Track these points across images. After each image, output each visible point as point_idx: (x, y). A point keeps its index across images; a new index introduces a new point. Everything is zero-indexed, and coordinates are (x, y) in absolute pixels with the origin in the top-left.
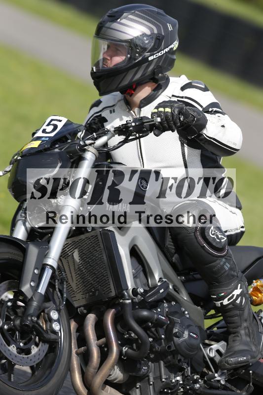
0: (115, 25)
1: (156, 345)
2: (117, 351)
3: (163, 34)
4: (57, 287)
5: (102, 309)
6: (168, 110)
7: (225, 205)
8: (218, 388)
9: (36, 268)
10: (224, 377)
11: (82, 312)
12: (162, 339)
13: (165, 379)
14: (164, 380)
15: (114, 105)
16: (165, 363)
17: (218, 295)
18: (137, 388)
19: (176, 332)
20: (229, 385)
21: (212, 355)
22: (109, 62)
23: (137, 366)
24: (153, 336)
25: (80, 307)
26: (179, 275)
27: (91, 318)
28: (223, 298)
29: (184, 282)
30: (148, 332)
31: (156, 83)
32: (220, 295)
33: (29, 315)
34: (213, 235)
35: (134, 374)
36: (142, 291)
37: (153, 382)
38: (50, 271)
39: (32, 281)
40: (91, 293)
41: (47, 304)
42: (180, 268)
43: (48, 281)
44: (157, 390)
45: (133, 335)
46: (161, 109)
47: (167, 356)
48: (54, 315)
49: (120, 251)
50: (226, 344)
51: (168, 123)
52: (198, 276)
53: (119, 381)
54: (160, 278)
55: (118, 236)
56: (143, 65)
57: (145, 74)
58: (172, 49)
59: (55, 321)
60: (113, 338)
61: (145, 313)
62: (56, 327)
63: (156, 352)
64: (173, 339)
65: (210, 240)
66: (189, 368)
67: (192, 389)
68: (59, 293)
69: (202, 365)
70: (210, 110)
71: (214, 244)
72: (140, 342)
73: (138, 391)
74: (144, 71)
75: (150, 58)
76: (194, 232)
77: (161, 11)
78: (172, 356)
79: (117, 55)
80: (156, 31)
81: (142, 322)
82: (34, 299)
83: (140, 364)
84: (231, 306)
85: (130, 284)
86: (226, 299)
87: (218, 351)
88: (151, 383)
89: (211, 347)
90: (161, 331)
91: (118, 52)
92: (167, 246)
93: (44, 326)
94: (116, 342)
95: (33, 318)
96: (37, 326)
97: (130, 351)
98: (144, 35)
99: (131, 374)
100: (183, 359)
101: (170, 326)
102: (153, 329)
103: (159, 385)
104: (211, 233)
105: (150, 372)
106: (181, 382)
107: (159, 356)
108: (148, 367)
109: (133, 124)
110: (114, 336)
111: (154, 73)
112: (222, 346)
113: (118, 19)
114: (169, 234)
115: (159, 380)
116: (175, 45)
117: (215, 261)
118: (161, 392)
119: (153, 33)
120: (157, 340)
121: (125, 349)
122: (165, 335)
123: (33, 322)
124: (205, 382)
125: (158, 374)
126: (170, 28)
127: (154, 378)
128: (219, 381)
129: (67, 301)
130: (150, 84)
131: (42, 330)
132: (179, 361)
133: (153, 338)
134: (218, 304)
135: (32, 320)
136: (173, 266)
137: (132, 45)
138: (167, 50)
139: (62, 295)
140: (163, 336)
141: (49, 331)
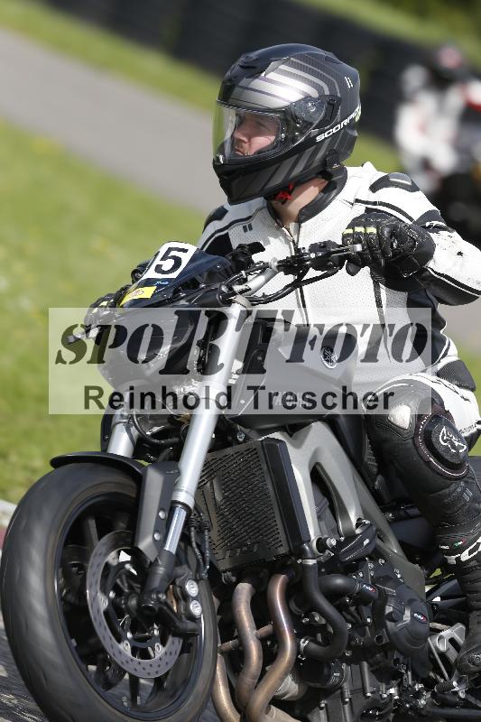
0: (257, 83)
1: (356, 635)
2: (292, 647)
3: (339, 95)
4: (193, 539)
5: (262, 575)
6: (372, 230)
7: (452, 386)
8: (453, 705)
9: (161, 509)
10: (464, 686)
11: (228, 580)
12: (367, 624)
13: (372, 693)
14: (369, 694)
15: (249, 218)
16: (370, 665)
17: (451, 545)
18: (322, 709)
19: (391, 613)
20: (472, 700)
21: (443, 647)
22: (246, 146)
23: (323, 671)
24: (353, 620)
25: (225, 572)
26: (384, 510)
27: (244, 591)
28: (461, 550)
29: (390, 523)
30: (344, 613)
31: (327, 179)
32: (456, 545)
33: (152, 591)
34: (445, 441)
35: (318, 685)
36: (334, 542)
37: (350, 699)
38: (184, 513)
39: (156, 531)
40: (245, 548)
41: (179, 570)
42: (386, 498)
43: (180, 531)
44: (357, 711)
45: (317, 619)
46: (360, 229)
47: (376, 653)
48: (192, 589)
49: (295, 475)
50: (464, 628)
51: (372, 252)
52: (415, 511)
53: (291, 697)
54: (359, 519)
55: (291, 450)
56: (307, 151)
57: (310, 166)
58: (353, 119)
59: (194, 599)
60: (285, 625)
61: (339, 581)
62: (196, 609)
63: (357, 647)
64: (385, 623)
65: (440, 451)
66: (409, 673)
67: (415, 708)
68: (197, 550)
69: (428, 667)
70: (428, 224)
71: (448, 457)
72: (331, 630)
73: (323, 714)
74: (309, 160)
75: (319, 139)
76: (413, 438)
77: (330, 55)
78: (382, 653)
79: (259, 134)
80: (327, 92)
81: (334, 596)
82: (160, 562)
83: (330, 667)
84: (473, 563)
85: (313, 532)
86: (467, 552)
87: (452, 641)
88: (347, 700)
89: (441, 634)
90: (366, 610)
91: (263, 128)
92: (366, 463)
93: (175, 608)
94: (291, 631)
95: (160, 596)
96: (165, 608)
97: (313, 646)
98: (307, 98)
99: (312, 685)
100: (401, 658)
101: (379, 602)
102: (353, 609)
103: (360, 704)
104: (443, 438)
105: (345, 681)
106: (397, 697)
107: (360, 654)
108: (341, 671)
109: (313, 256)
110: (288, 621)
111: (324, 163)
112: (458, 633)
113: (262, 72)
114: (368, 441)
115: (361, 695)
116: (357, 114)
117: (448, 487)
118: (363, 715)
119: (322, 96)
120: (359, 626)
121: (304, 643)
122: (373, 619)
123: (161, 603)
124: (434, 696)
125: (359, 685)
126: (349, 84)
127: (351, 691)
128: (456, 693)
129: (211, 564)
130: (316, 181)
131: (171, 614)
132: (397, 661)
133: (353, 625)
134: (452, 559)
135: (158, 599)
136: (376, 495)
137: (288, 117)
138: (346, 122)
139: (203, 554)
140: (369, 620)
141: (183, 616)
